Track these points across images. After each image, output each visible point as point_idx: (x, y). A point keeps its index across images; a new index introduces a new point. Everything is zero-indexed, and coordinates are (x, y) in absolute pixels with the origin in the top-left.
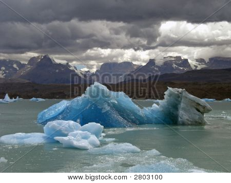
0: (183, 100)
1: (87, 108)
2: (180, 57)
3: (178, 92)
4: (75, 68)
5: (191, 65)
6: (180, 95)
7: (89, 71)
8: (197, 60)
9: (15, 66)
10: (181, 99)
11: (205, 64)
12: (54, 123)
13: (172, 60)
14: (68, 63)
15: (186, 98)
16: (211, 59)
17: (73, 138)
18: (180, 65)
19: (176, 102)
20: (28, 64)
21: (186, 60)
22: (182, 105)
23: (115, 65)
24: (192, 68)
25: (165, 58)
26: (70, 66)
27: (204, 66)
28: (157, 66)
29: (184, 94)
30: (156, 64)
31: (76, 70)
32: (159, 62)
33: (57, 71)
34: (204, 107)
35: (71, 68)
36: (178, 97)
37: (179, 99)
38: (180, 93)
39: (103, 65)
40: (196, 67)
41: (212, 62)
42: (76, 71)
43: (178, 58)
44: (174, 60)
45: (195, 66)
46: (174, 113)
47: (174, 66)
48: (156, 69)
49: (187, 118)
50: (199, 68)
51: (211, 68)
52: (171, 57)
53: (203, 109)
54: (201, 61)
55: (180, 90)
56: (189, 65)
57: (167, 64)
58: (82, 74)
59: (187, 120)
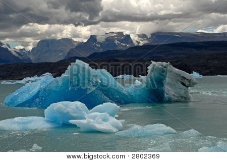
0: (168, 75)
2: (122, 33)
3: (162, 65)
4: (9, 45)
5: (133, 41)
6: (164, 69)
7: (24, 49)
8: (139, 36)
10: (166, 73)
11: (148, 39)
12: (60, 105)
13: (114, 36)
15: (171, 72)
16: (153, 35)
17: (92, 120)
18: (122, 41)
19: (161, 77)
21: (128, 36)
22: (167, 80)
23: (54, 42)
24: (134, 45)
25: (106, 34)
27: (146, 42)
28: (99, 43)
29: (169, 68)
30: (98, 41)
31: (10, 48)
32: (101, 38)
34: (190, 81)
35: (3, 46)
36: (163, 71)
37: (164, 73)
38: (165, 67)
39: (40, 42)
40: (139, 43)
41: (154, 37)
43: (121, 34)
44: (116, 36)
45: (137, 42)
46: (159, 89)
47: (116, 42)
48: (97, 45)
49: (173, 93)
50: (141, 43)
51: (153, 44)
52: (113, 33)
53: (189, 83)
54: (143, 36)
55: (164, 63)
56: (132, 41)
57: (109, 40)
58: (17, 53)
59: (174, 95)
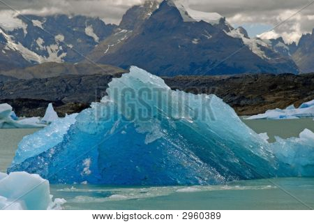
1: (112, 131)
4: (243, 31)
9: (89, 31)
14: (222, 21)
20: (121, 26)
26: (228, 28)
31: (246, 36)
33: (195, 42)
35: (232, 34)
42: (245, 40)
58: (263, 48)
